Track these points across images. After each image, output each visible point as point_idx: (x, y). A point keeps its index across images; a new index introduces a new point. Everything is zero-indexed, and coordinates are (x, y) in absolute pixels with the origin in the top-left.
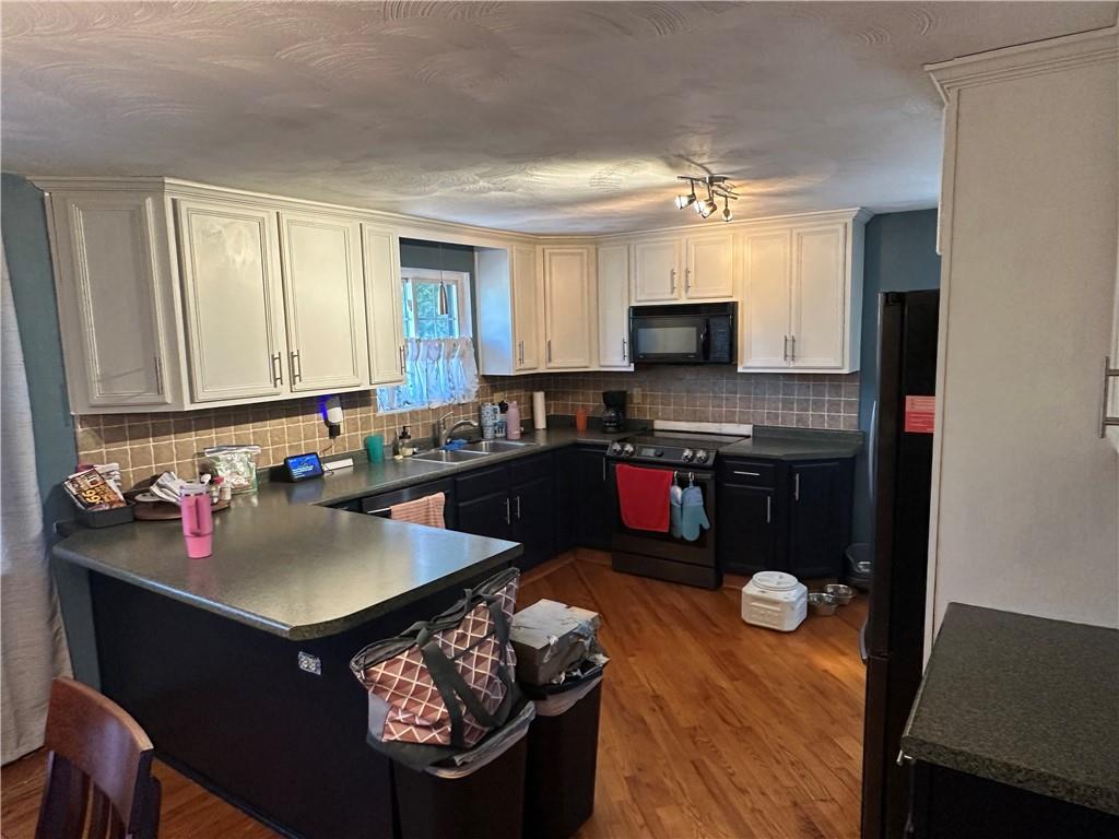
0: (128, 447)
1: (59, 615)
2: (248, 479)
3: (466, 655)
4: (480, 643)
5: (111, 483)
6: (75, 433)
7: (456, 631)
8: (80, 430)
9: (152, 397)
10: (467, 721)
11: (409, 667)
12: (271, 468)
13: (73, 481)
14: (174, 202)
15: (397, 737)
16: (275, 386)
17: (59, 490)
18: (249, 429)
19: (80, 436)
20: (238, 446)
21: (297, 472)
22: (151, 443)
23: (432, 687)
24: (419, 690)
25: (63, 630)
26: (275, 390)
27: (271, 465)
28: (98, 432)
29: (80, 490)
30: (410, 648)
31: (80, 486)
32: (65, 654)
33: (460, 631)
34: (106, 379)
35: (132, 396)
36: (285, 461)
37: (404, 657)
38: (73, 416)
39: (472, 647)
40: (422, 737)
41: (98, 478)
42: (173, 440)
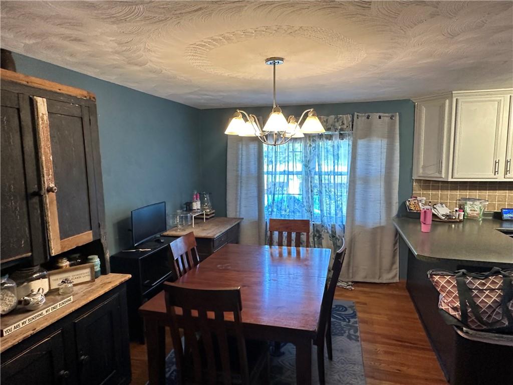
0: (430, 193)
1: (398, 244)
2: (478, 214)
3: (481, 291)
4: (492, 290)
5: (420, 204)
6: (413, 185)
7: (481, 280)
8: (414, 184)
9: (437, 175)
10: (470, 315)
11: (448, 282)
12: (495, 212)
13: (409, 201)
14: (457, 99)
15: (443, 308)
16: (495, 175)
17: (404, 203)
18: (487, 193)
19: (414, 186)
20: (479, 200)
21: (506, 216)
22: (440, 192)
23: (456, 293)
24: (450, 292)
25: (398, 249)
26: (495, 177)
27: (496, 211)
28: (420, 186)
29: (410, 204)
30: (452, 276)
31: (411, 204)
32: (397, 258)
33: (483, 281)
34: (424, 167)
35: (432, 174)
36: (502, 210)
37: (448, 278)
38: (413, 179)
39: (486, 290)
40: (452, 312)
41: (416, 201)
42: (449, 192)
